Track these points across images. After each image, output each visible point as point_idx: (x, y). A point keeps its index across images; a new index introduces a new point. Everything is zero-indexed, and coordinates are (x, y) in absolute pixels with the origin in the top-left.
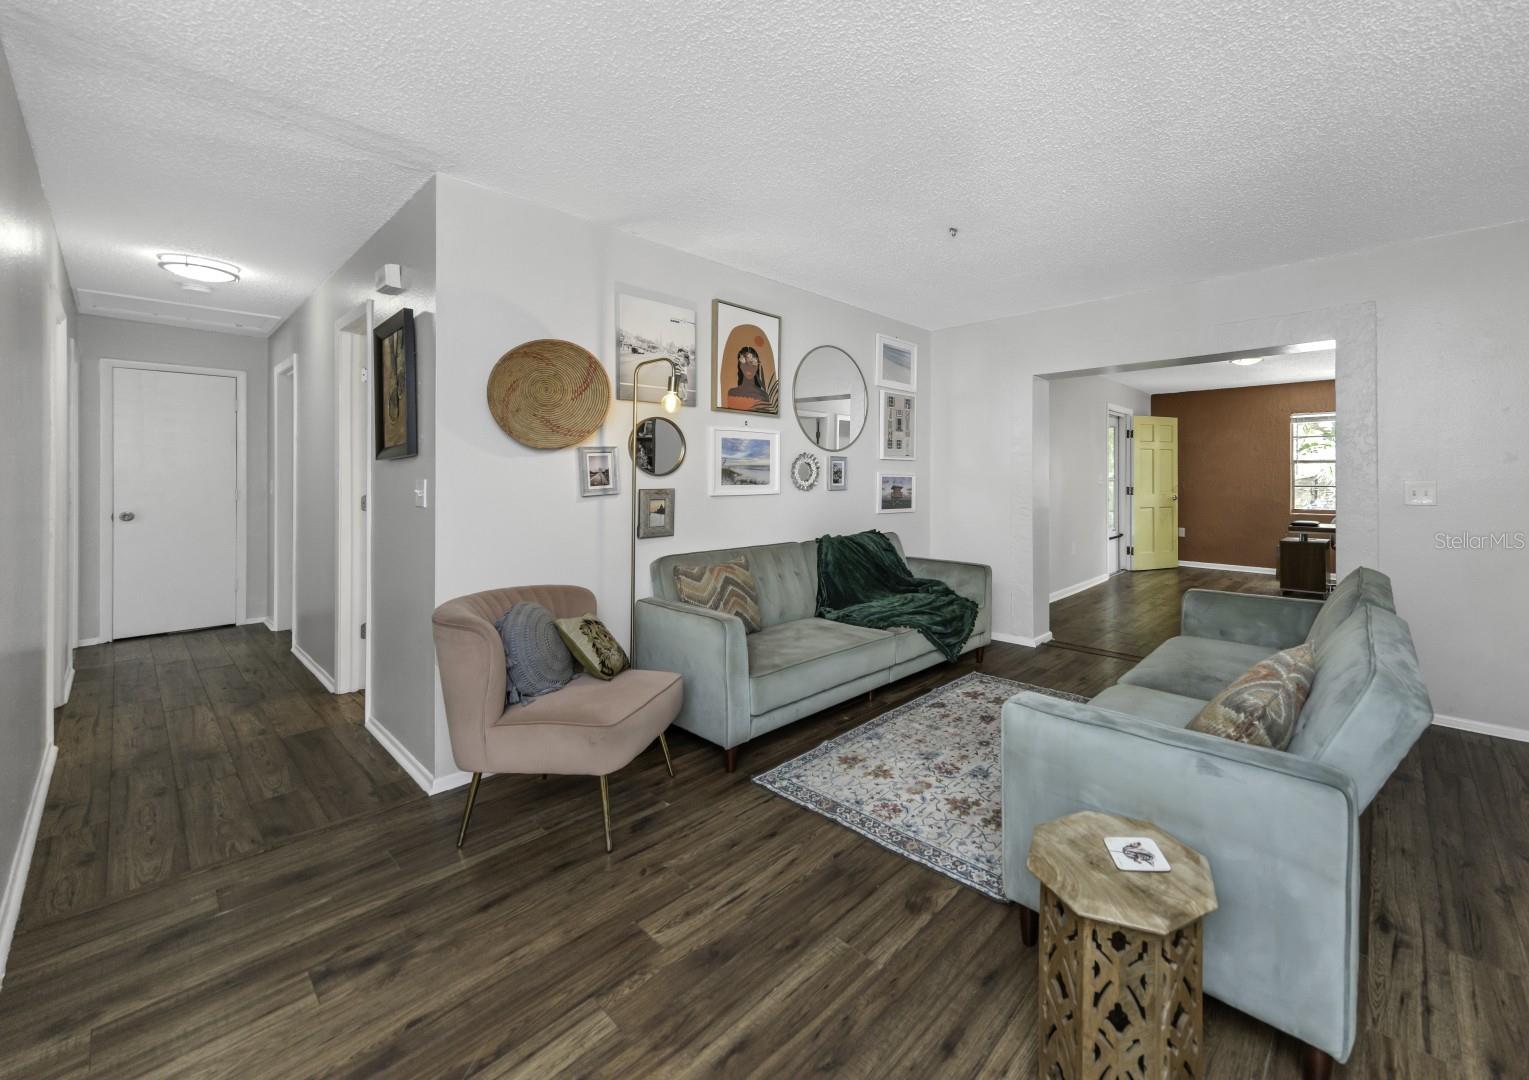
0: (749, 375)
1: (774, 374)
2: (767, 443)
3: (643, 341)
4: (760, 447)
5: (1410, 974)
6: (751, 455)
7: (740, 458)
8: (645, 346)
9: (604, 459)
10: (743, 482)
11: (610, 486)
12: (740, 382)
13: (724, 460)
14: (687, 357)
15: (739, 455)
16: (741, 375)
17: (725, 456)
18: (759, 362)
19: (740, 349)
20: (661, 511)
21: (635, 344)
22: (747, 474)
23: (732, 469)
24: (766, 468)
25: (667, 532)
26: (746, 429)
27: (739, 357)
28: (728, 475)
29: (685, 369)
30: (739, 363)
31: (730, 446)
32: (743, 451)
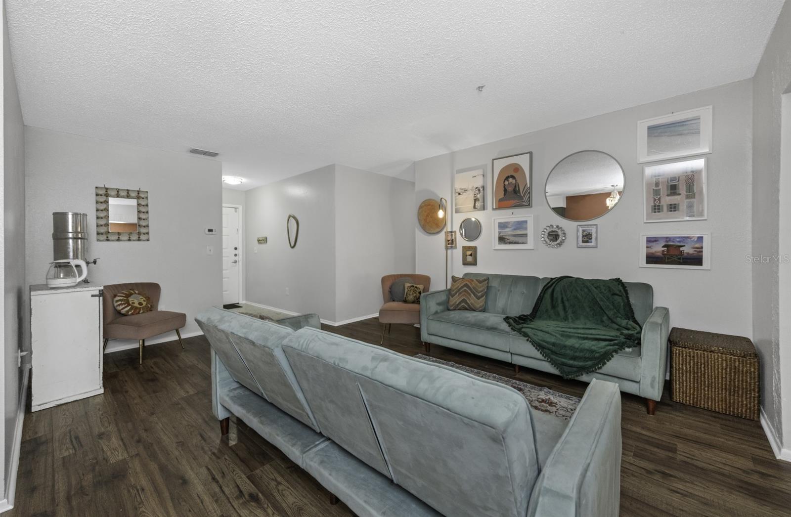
0: (510, 189)
1: (526, 184)
2: (526, 222)
3: (462, 189)
4: (522, 225)
5: (228, 486)
6: (515, 229)
7: (508, 231)
8: (463, 191)
9: (452, 235)
10: (511, 243)
11: (454, 245)
12: (505, 194)
13: (500, 233)
14: (479, 190)
15: (507, 230)
16: (505, 190)
17: (500, 231)
18: (516, 181)
19: (505, 178)
20: (471, 255)
21: (459, 191)
22: (512, 239)
23: (504, 237)
24: (526, 235)
25: (474, 263)
26: (513, 216)
27: (504, 182)
28: (502, 240)
29: (478, 195)
30: (505, 185)
31: (502, 226)
32: (511, 227)
